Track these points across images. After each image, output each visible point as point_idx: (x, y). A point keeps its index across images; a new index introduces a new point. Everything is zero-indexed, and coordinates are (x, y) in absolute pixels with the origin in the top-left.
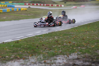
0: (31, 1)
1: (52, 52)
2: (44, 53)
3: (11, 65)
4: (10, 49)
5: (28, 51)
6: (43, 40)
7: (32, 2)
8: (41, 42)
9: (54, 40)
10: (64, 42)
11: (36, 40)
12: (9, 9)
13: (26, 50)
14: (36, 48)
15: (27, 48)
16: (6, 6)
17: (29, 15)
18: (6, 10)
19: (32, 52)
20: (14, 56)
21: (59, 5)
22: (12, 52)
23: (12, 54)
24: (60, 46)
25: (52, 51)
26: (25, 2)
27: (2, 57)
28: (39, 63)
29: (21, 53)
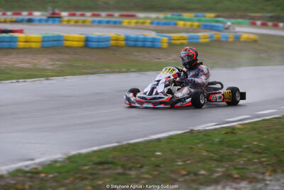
0: (269, 15)
4: (212, 152)
5: (263, 157)
7: (271, 17)
13: (257, 156)
15: (260, 151)
16: (199, 26)
17: (262, 55)
18: (198, 38)
19: (273, 161)
20: (224, 172)
22: (216, 160)
23: (217, 167)
26: (253, 18)
27: (189, 174)
29: (242, 162)
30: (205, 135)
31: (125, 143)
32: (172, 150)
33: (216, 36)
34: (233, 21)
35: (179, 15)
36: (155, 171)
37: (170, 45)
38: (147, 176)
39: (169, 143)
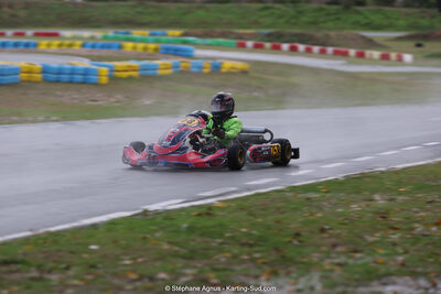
0: (266, 31)
1: (363, 261)
2: (328, 267)
4: (177, 244)
5: (257, 252)
6: (320, 208)
7: (269, 35)
8: (311, 218)
9: (368, 209)
10: (418, 222)
11: (292, 206)
12: (170, 61)
13: (246, 249)
14: (290, 242)
15: (251, 242)
16: (156, 50)
17: (255, 94)
18: (155, 68)
19: (272, 258)
20: (193, 275)
21: (393, 56)
22: (184, 257)
23: (184, 268)
24: (395, 237)
25: (361, 258)
26: (240, 37)
27: (141, 278)
29: (223, 260)
30: (166, 218)
31: (42, 231)
32: (115, 242)
33: (183, 65)
34: (209, 41)
35: (127, 33)
36: (89, 274)
37: (113, 79)
38: (76, 282)
39: (110, 230)
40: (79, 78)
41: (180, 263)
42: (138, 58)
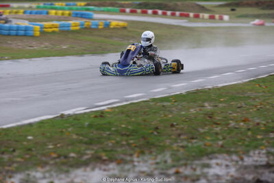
0: (138, 2)
1: (198, 144)
2: (175, 148)
3: (85, 178)
4: (82, 135)
5: (131, 139)
6: (171, 112)
7: (140, 4)
8: (165, 118)
9: (201, 112)
10: (232, 120)
11: (154, 111)
12: (78, 22)
13: (125, 138)
14: (152, 133)
15: (128, 133)
16: (70, 14)
17: (131, 41)
18: (69, 26)
19: (141, 143)
20: (92, 154)
21: (217, 16)
22: (86, 143)
23: (87, 149)
24: (218, 129)
25: (196, 143)
26: (122, 6)
27: (59, 156)
28: (162, 174)
29: (110, 144)
30: (75, 119)
32: (43, 134)
33: (87, 23)
34: (102, 8)
35: (52, 4)
36: (27, 154)
37: (43, 33)
38: (19, 159)
39: (40, 127)
40: (22, 33)
41: (83, 147)
42: (59, 19)
